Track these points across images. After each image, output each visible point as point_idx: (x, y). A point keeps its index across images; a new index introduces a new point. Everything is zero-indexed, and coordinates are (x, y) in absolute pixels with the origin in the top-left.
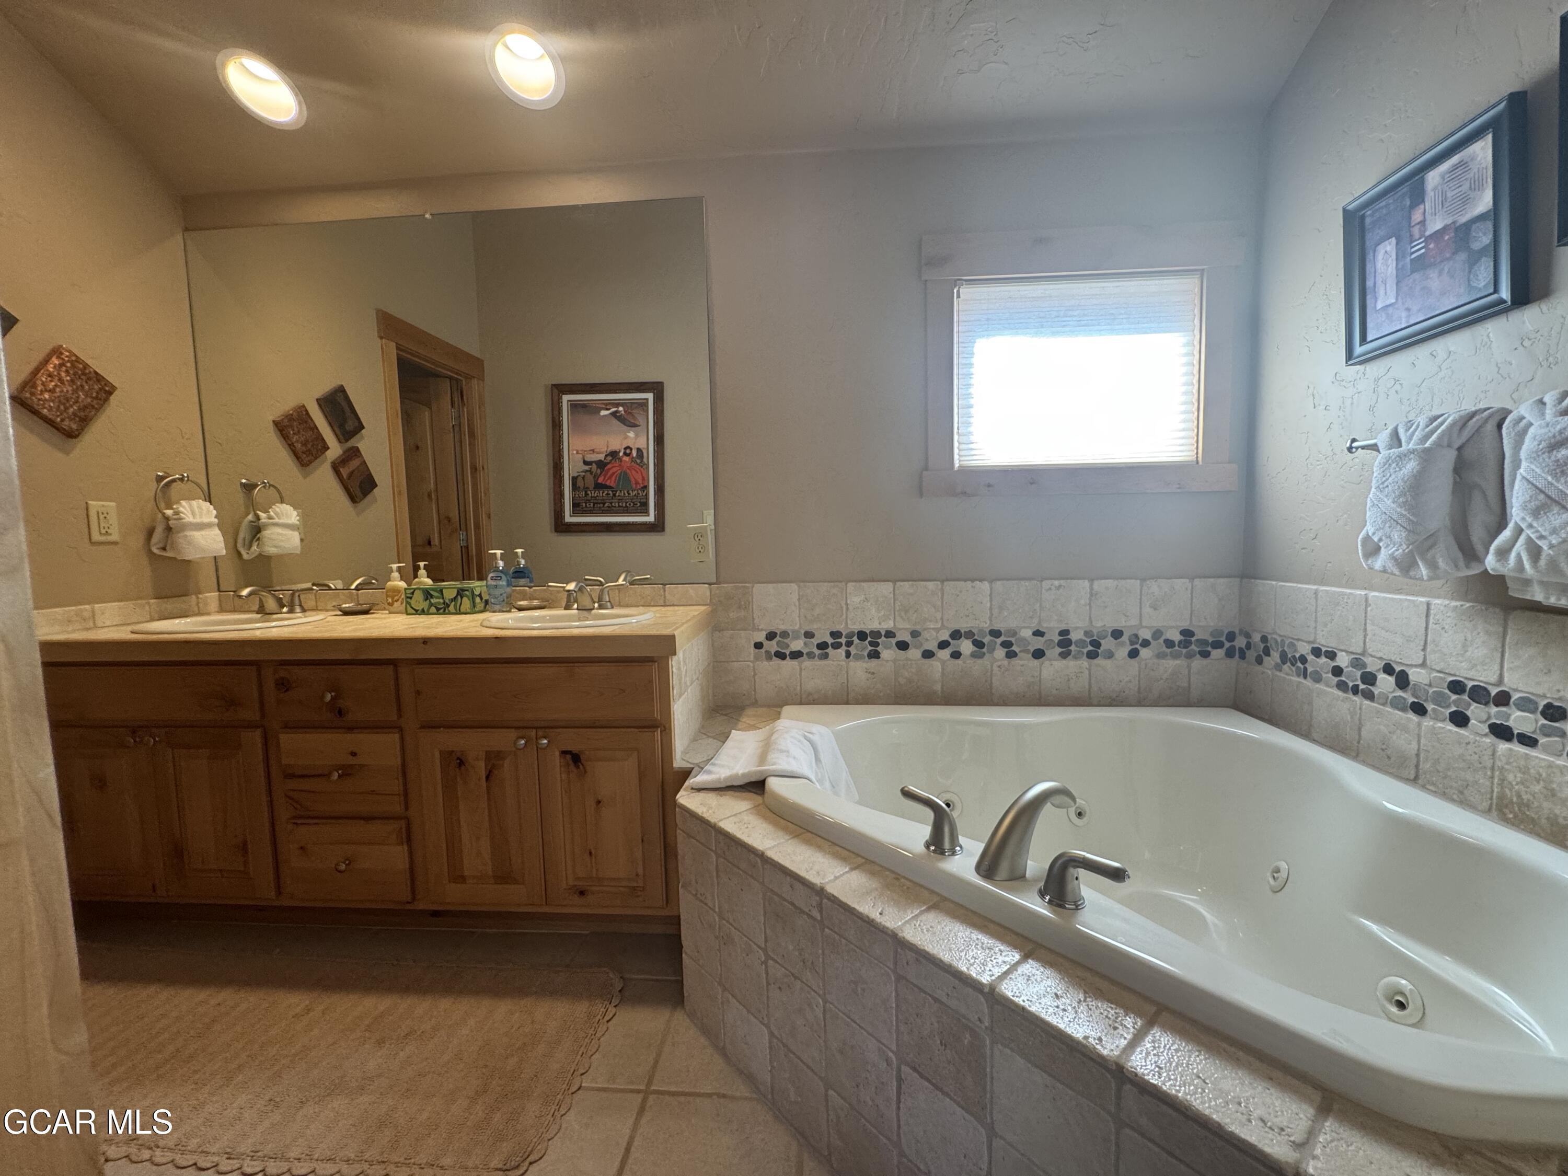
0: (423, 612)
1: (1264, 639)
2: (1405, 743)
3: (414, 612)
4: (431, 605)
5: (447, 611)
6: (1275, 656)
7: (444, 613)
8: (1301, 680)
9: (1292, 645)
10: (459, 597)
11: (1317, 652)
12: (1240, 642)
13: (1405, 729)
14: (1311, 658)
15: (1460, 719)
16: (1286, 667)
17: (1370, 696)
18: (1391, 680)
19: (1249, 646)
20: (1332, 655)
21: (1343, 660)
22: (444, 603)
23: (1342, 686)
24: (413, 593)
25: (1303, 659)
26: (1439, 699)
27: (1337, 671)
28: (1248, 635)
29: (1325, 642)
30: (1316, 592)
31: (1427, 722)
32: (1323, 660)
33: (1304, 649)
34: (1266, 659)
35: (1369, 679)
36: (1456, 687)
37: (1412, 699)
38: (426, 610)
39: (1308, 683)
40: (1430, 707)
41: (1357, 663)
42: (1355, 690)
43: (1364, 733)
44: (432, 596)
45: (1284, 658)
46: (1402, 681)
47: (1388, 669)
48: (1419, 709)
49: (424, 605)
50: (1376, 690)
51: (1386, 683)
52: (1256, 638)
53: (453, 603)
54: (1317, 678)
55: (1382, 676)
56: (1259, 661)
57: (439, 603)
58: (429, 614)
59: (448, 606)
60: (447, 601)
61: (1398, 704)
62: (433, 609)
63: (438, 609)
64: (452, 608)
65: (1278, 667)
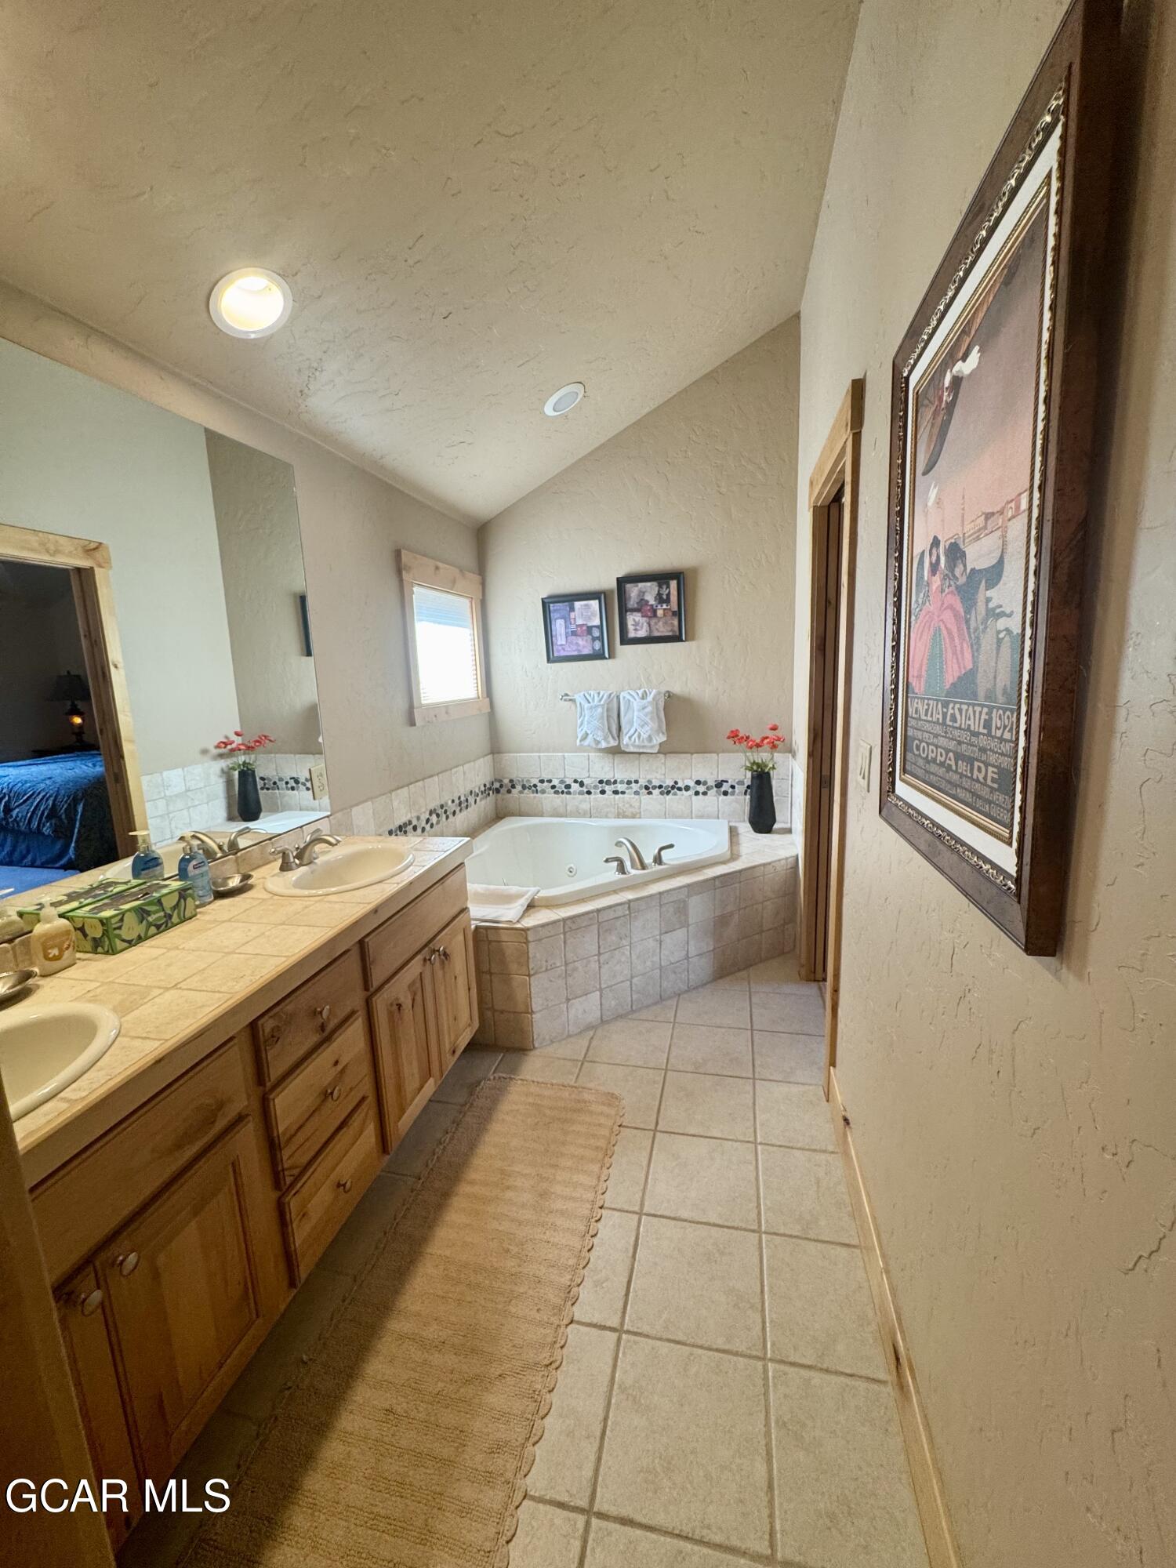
0: (140, 939)
1: (511, 781)
2: (585, 806)
3: (126, 945)
4: (150, 925)
5: (169, 925)
6: (519, 788)
7: (167, 928)
8: (535, 795)
9: (528, 781)
10: (182, 901)
11: (542, 781)
12: (497, 785)
13: (585, 801)
14: (539, 784)
15: (603, 792)
16: (526, 791)
17: (569, 793)
18: (578, 785)
19: (501, 786)
20: (550, 781)
21: (555, 782)
22: (165, 916)
23: (556, 792)
24: (122, 920)
25: (535, 786)
26: (595, 787)
27: (553, 787)
28: (500, 781)
29: (545, 777)
30: (539, 757)
31: (592, 796)
32: (546, 784)
33: (535, 781)
34: (513, 790)
35: (568, 787)
36: (601, 782)
37: (585, 790)
38: (143, 935)
39: (539, 795)
40: (592, 791)
41: (562, 782)
42: (563, 792)
43: (568, 808)
44: (148, 913)
45: (524, 787)
46: (582, 784)
47: (576, 781)
48: (589, 793)
49: (140, 929)
50: (571, 790)
51: (575, 787)
52: (506, 781)
53: (176, 912)
54: (543, 792)
55: (573, 785)
56: (509, 792)
57: (159, 919)
58: (147, 938)
59: (170, 917)
60: (169, 912)
61: (581, 793)
62: (153, 930)
63: (158, 927)
64: (175, 919)
65: (521, 792)
